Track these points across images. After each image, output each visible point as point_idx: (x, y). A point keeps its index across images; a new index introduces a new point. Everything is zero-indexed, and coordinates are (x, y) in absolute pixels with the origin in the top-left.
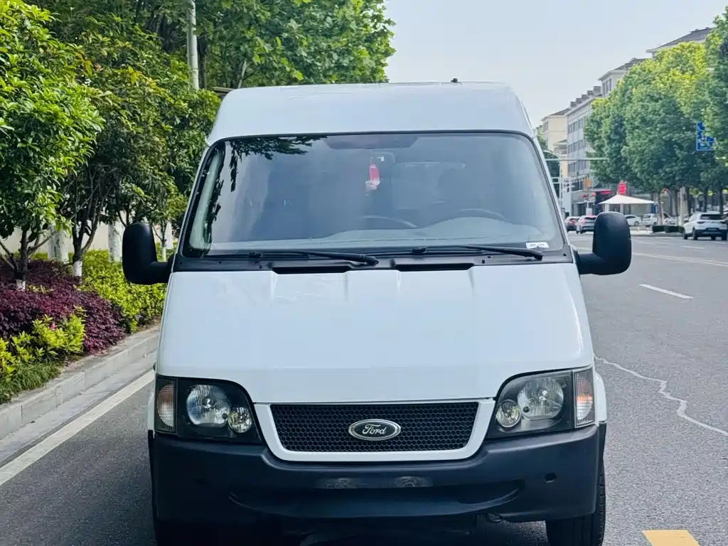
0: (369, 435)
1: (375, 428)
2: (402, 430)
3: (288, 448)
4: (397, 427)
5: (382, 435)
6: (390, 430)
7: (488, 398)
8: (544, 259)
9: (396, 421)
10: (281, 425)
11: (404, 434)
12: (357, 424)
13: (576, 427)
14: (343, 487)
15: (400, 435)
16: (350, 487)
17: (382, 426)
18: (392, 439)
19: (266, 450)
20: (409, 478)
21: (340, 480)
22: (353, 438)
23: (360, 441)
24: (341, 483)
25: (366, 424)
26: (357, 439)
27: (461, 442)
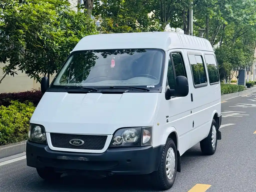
0: (75, 144)
1: (77, 142)
2: (84, 143)
3: (54, 146)
4: (83, 142)
5: (78, 144)
6: (81, 143)
7: (111, 135)
8: (150, 91)
9: (83, 140)
10: (52, 139)
11: (85, 144)
12: (72, 140)
13: (141, 146)
14: (64, 159)
15: (84, 144)
16: (66, 159)
17: (79, 141)
18: (81, 145)
19: (47, 146)
20: (82, 157)
21: (64, 157)
22: (71, 144)
23: (73, 146)
24: (64, 158)
25: (74, 140)
26: (72, 145)
27: (101, 148)
